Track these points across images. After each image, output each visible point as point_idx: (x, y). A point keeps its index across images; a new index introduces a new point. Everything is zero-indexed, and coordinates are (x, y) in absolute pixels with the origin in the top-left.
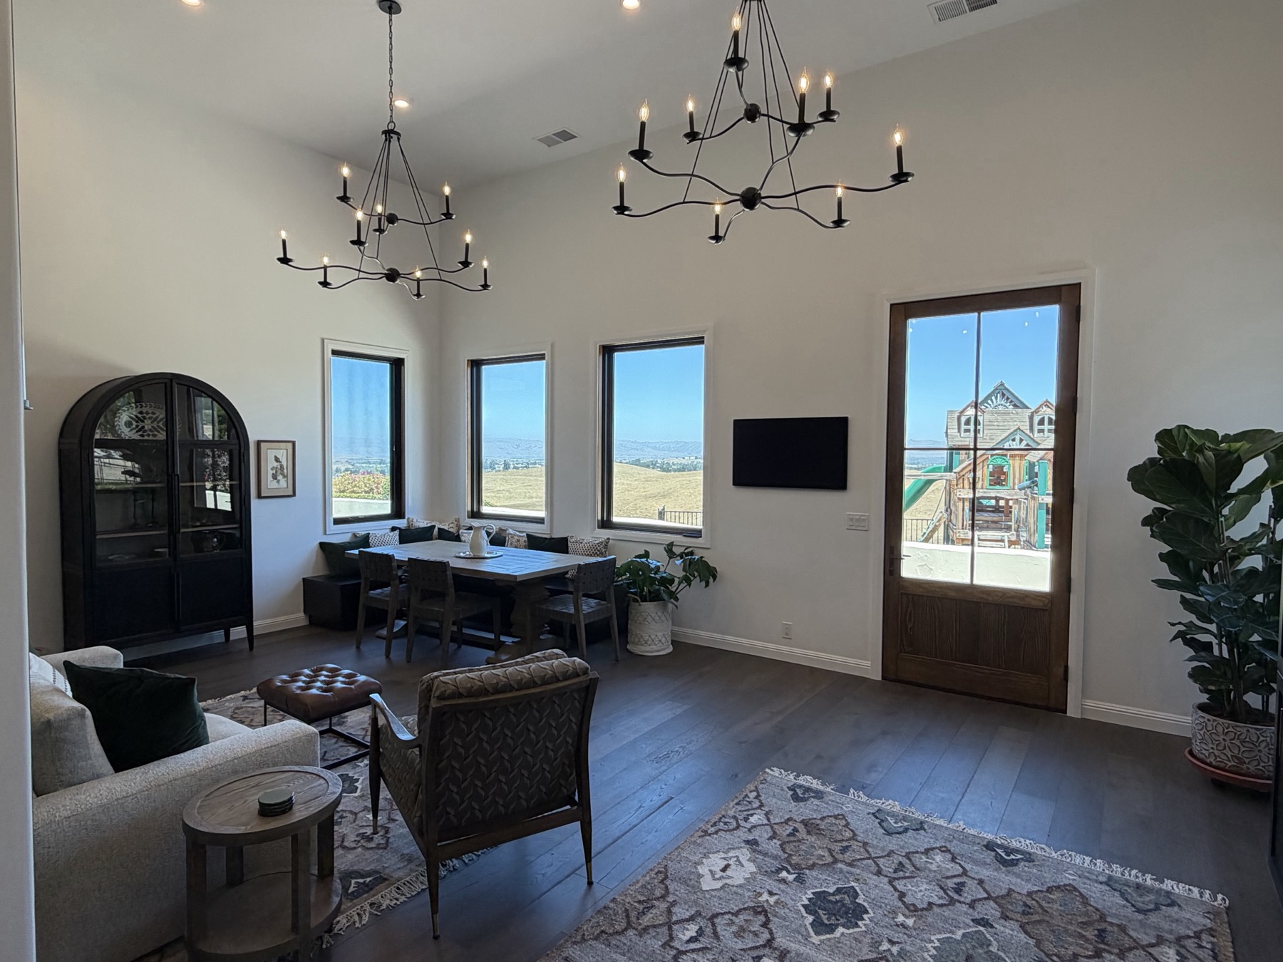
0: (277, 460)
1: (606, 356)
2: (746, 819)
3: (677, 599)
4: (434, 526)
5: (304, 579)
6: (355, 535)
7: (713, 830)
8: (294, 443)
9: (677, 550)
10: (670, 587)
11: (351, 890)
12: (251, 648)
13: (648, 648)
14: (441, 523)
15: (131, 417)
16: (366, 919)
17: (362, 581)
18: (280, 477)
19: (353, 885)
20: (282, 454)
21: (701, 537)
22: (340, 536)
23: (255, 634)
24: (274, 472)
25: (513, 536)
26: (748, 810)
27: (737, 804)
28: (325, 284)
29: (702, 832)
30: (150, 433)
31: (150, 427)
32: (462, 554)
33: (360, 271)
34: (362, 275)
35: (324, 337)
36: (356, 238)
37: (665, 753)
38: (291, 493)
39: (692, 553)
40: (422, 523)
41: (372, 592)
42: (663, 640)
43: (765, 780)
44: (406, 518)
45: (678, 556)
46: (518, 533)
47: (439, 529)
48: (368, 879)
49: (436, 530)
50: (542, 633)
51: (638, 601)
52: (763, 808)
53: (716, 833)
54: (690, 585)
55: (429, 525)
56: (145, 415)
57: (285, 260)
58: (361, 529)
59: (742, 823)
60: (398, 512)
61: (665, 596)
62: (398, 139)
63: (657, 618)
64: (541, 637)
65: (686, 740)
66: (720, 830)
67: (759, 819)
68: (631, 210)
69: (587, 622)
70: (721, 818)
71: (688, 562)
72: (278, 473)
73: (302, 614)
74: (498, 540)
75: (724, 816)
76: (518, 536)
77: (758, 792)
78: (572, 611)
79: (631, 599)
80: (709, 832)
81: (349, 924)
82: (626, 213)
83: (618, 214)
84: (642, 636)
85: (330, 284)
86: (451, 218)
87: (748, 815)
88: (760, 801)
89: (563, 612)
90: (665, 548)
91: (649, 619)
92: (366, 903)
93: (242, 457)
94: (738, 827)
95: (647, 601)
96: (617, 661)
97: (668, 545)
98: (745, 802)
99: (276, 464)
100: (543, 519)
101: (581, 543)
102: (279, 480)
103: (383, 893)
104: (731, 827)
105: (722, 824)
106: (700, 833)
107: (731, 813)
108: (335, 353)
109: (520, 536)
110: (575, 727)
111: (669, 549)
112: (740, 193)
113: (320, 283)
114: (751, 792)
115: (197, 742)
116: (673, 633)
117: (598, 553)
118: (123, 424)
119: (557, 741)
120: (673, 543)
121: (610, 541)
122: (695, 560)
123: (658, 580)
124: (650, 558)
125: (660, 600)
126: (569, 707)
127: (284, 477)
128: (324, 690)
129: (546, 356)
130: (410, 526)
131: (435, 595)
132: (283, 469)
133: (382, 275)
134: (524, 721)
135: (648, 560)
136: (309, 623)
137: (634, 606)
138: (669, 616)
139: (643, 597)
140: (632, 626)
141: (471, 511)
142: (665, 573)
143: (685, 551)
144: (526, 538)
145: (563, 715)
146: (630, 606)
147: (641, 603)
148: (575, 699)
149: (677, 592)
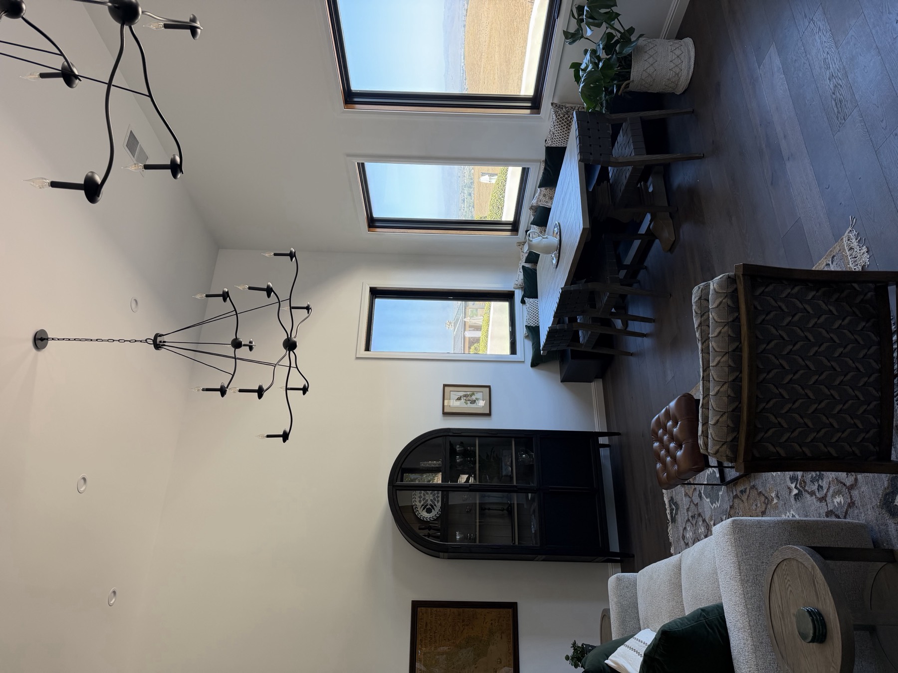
0: (459, 399)
1: (355, 99)
3: (631, 30)
4: (523, 267)
5: (562, 381)
6: (527, 337)
8: (445, 386)
9: (573, 29)
10: (616, 38)
12: (618, 434)
13: (684, 72)
14: (520, 260)
15: (424, 509)
17: (569, 349)
18: (474, 398)
20: (454, 394)
22: (526, 349)
23: (606, 431)
24: (469, 402)
25: (539, 200)
28: (305, 390)
30: (436, 495)
31: (432, 495)
32: (554, 262)
33: (290, 367)
34: (293, 365)
36: (256, 394)
37: (833, 103)
38: (488, 389)
39: (580, 9)
40: (520, 277)
41: (581, 339)
42: (678, 52)
44: (513, 290)
45: (580, 26)
46: (537, 195)
47: (526, 262)
49: (527, 265)
50: (647, 189)
51: (629, 84)
54: (618, 15)
55: (521, 270)
56: (422, 499)
57: (285, 436)
58: (521, 332)
60: (507, 296)
61: (627, 50)
62: (161, 336)
63: (651, 60)
64: (651, 190)
65: (820, 68)
69: (644, 151)
71: (591, 20)
72: (470, 399)
73: (592, 384)
74: (542, 217)
76: (539, 195)
78: (630, 168)
79: (625, 90)
83: (181, 171)
84: (669, 79)
85: (305, 386)
86: (228, 293)
90: (570, 43)
91: (651, 70)
93: (455, 434)
95: (630, 73)
96: (692, 112)
97: (566, 38)
99: (463, 401)
100: (524, 169)
101: (553, 134)
102: (476, 399)
108: (367, 348)
109: (540, 193)
111: (573, 37)
112: (119, 25)
113: (304, 393)
115: (721, 621)
116: (668, 38)
117: (566, 116)
118: (428, 514)
119: (809, 312)
120: (563, 31)
121: (555, 101)
122: (588, 7)
123: (607, 55)
124: (581, 64)
125: (630, 55)
126: (772, 300)
127: (473, 394)
128: (679, 446)
129: (360, 162)
130: (522, 288)
131: (592, 298)
132: (467, 394)
133: (291, 352)
134: (778, 360)
135: (583, 67)
136: (601, 380)
137: (632, 88)
138: (650, 42)
139: (624, 76)
140: (655, 89)
141: (510, 232)
142: (599, 45)
143: (575, 18)
144: (543, 189)
145: (780, 307)
146: (632, 93)
147: (631, 79)
148: (763, 292)
149: (623, 31)
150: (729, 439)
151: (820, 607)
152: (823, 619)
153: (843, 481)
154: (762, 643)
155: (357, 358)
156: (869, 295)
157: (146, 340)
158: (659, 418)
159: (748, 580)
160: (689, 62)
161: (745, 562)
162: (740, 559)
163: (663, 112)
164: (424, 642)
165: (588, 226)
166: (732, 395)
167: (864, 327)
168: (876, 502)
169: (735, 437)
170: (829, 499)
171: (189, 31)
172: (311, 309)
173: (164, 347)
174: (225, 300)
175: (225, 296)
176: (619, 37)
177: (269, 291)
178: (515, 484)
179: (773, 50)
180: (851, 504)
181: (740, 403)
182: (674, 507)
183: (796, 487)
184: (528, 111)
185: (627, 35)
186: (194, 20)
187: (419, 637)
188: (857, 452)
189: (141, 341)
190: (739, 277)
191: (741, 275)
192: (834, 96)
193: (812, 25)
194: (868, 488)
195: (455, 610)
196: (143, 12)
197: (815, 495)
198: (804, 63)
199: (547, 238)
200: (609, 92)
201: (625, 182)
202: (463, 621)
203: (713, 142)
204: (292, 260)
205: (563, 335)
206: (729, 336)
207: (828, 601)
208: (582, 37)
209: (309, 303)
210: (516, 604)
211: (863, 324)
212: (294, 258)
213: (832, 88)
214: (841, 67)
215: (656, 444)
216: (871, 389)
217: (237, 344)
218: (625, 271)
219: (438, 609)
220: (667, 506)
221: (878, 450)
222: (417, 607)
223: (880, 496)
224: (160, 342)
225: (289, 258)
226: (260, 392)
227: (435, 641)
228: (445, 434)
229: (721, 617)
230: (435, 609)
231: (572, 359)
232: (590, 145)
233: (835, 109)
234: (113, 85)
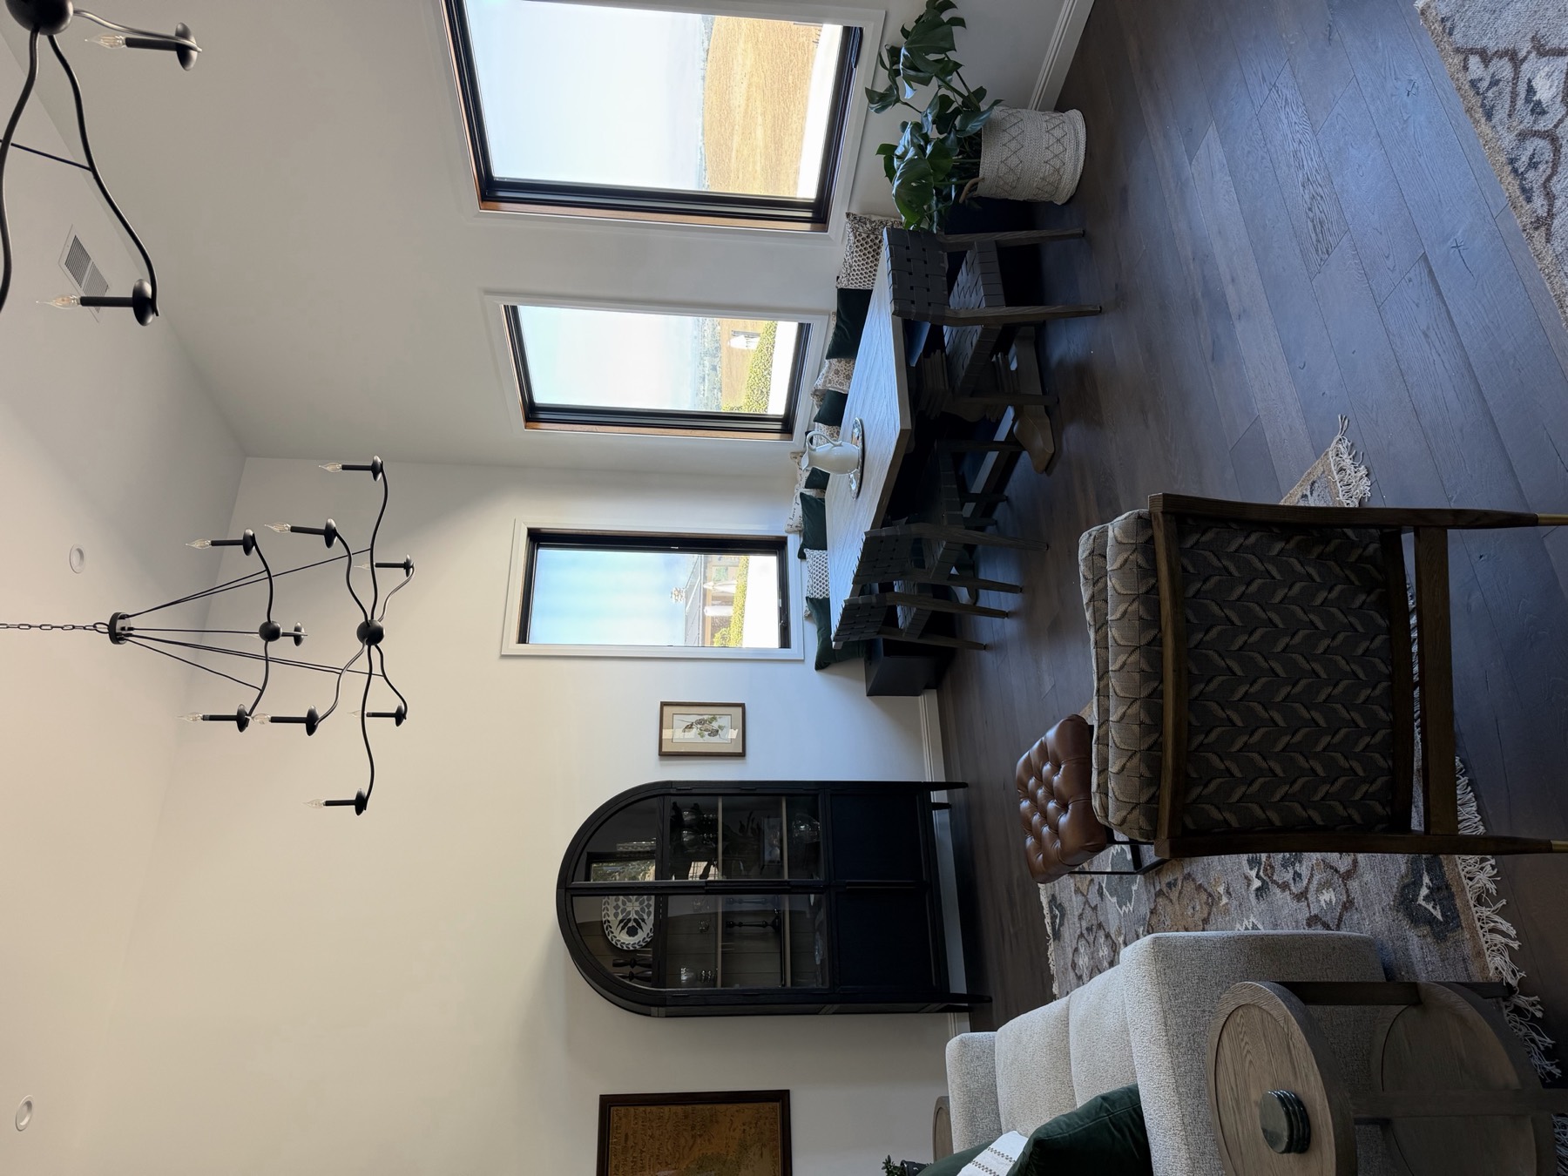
0: (689, 728)
1: (501, 194)
2: (1538, 110)
3: (981, 93)
4: (802, 494)
5: (869, 694)
6: (809, 617)
7: (1539, 202)
8: (663, 704)
9: (882, 86)
10: (954, 106)
11: (1438, 914)
12: (963, 785)
13: (1069, 167)
14: (797, 482)
15: (623, 928)
16: (1505, 926)
17: (881, 638)
18: (715, 725)
19: (1430, 907)
20: (680, 719)
21: (861, 29)
22: (807, 638)
23: (944, 781)
24: (706, 733)
25: (827, 380)
26: (1514, 95)
27: (1489, 115)
28: (399, 716)
29: (1536, 229)
30: (646, 903)
31: (637, 904)
32: (854, 487)
33: (370, 674)
34: (377, 669)
35: (498, 655)
36: (303, 726)
37: (1310, 224)
38: (740, 709)
39: (894, 52)
40: (796, 511)
41: (900, 622)
42: (1058, 133)
43: (1443, 20)
44: (785, 535)
45: (894, 82)
46: (824, 371)
47: (806, 487)
48: (1426, 880)
49: (809, 492)
50: (1007, 364)
51: (977, 184)
52: (1523, 54)
53: (1550, 197)
54: (957, 66)
55: (799, 501)
56: (619, 911)
57: (360, 803)
58: (798, 608)
59: (1545, 124)
60: (774, 546)
61: (974, 126)
63: (1013, 145)
64: (1014, 366)
65: (1289, 166)
66: (1546, 184)
67: (1549, 75)
68: (141, 281)
69: (1002, 299)
70: (1515, 171)
71: (912, 73)
72: (709, 727)
73: (921, 698)
74: (833, 409)
75: (1512, 161)
76: (828, 372)
77: (1472, 51)
78: (979, 328)
79: (970, 195)
80: (1542, 212)
81: (1506, 954)
82: (148, 289)
84: (1043, 179)
85: (399, 709)
86: (253, 537)
87: (1528, 100)
88: (1500, 54)
89: (977, 345)
90: (877, 111)
91: (1014, 161)
92: (1474, 909)
93: (681, 792)
94: (1552, 137)
95: (978, 165)
96: (1083, 235)
97: (871, 101)
98: (1490, 94)
99: (695, 731)
100: (801, 326)
101: (851, 266)
102: (720, 727)
103: (1462, 874)
104: (1548, 155)
105: (1531, 175)
106: (1539, 236)
107: (1508, 140)
108: (523, 637)
109: (829, 368)
110: (1253, 538)
111: (883, 100)
112: (28, 33)
113: (398, 723)
114: (1466, 68)
116: (1042, 108)
117: (872, 236)
118: (631, 938)
119: (1273, 578)
120: (866, 89)
121: (854, 210)
122: (907, 50)
123: (940, 133)
124: (896, 147)
125: (978, 134)
126: (1212, 556)
127: (714, 719)
128: (1063, 807)
129: (510, 304)
130: (800, 531)
131: (918, 549)
132: (703, 720)
133: (373, 647)
134: (1223, 659)
135: (899, 152)
136: (935, 691)
137: (982, 190)
138: (1012, 114)
139: (969, 169)
140: (1021, 196)
141: (779, 435)
142: (926, 116)
143: (886, 68)
144: (834, 361)
145: (1226, 568)
146: (981, 200)
147: (981, 176)
148: (1197, 542)
149: (966, 94)
150: (1143, 799)
151: (1299, 1089)
152: (1305, 1110)
153: (1333, 864)
154: (1204, 1153)
155: (504, 657)
156: (1372, 547)
157: (94, 626)
158: (1028, 759)
159: (1180, 1044)
160: (1077, 149)
161: (1173, 1012)
162: (1166, 1007)
163: (1034, 234)
164: (621, 1170)
165: (908, 426)
166: (1148, 721)
167: (1364, 602)
168: (1388, 900)
169: (1154, 795)
170: (1311, 896)
171: (174, 54)
172: (412, 567)
173: (130, 638)
174: (247, 551)
175: (248, 544)
176: (960, 103)
177: (330, 534)
178: (786, 877)
179: (1212, 132)
180: (1348, 905)
181: (1161, 734)
182: (1057, 912)
183: (1258, 876)
184: (807, 226)
185: (974, 100)
186: (184, 34)
187: (613, 1162)
188: (1356, 817)
189: (84, 628)
190: (1156, 517)
191: (1160, 515)
192: (1311, 215)
193: (1274, 95)
194: (1375, 876)
195: (679, 1109)
196: (76, 12)
197: (1290, 890)
198: (1263, 158)
199: (840, 445)
200: (943, 197)
201: (970, 352)
202: (693, 1128)
203: (1117, 285)
204: (375, 477)
205: (870, 615)
206: (1141, 618)
207: (1312, 1079)
208: (898, 100)
209: (409, 557)
210: (787, 1092)
211: (1362, 597)
212: (380, 475)
213: (1308, 201)
214: (1322, 165)
215: (1025, 804)
216: (1376, 708)
217: (270, 633)
218: (973, 504)
219: (648, 1109)
220: (1046, 911)
221: (1390, 813)
222: (610, 1106)
223: (1395, 890)
224: (123, 629)
225: (370, 473)
226: (311, 722)
227: (643, 1167)
228: (663, 791)
229: (1134, 1110)
230: (642, 1109)
231: (885, 655)
232: (912, 288)
233: (1313, 235)
234: (13, 145)
